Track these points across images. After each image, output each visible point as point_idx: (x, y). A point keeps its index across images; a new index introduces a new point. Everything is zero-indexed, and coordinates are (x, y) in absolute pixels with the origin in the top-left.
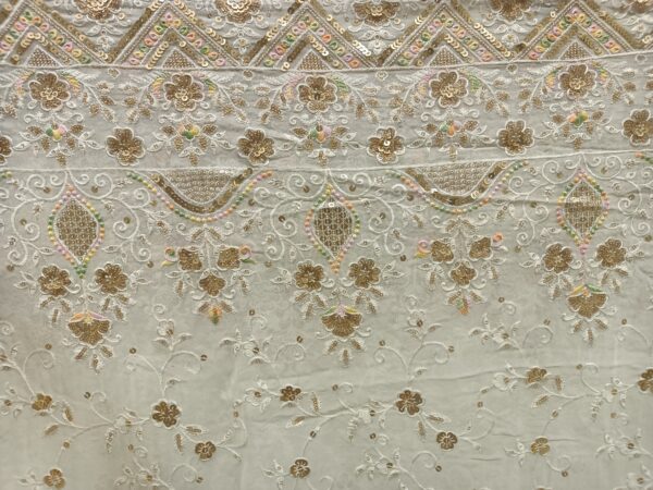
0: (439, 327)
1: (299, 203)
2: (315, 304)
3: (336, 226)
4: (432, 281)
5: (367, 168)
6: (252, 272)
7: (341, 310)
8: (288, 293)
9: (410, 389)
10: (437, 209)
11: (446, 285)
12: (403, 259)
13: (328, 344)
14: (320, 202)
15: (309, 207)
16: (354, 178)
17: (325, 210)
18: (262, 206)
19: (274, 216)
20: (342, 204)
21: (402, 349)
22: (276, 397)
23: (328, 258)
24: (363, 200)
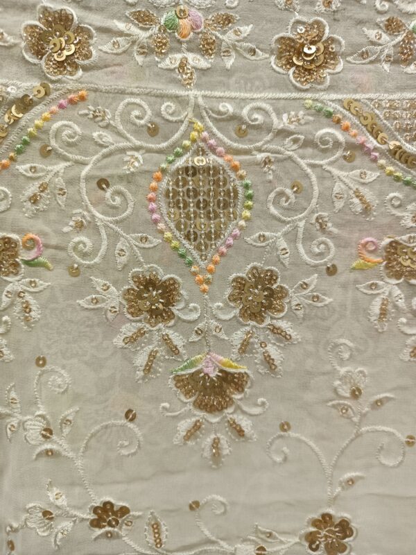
0: (388, 399)
1: (136, 154)
2: (162, 352)
3: (206, 203)
4: (383, 313)
5: (270, 95)
6: (42, 284)
7: (210, 365)
8: (111, 328)
9: (331, 511)
10: (398, 179)
11: (408, 324)
12: (332, 271)
13: (184, 426)
14: (178, 155)
15: (157, 164)
16: (245, 112)
17: (186, 169)
18: (66, 159)
19: (88, 179)
20: (220, 161)
21: (319, 438)
22: (83, 520)
23: (190, 264)
24: (260, 156)
